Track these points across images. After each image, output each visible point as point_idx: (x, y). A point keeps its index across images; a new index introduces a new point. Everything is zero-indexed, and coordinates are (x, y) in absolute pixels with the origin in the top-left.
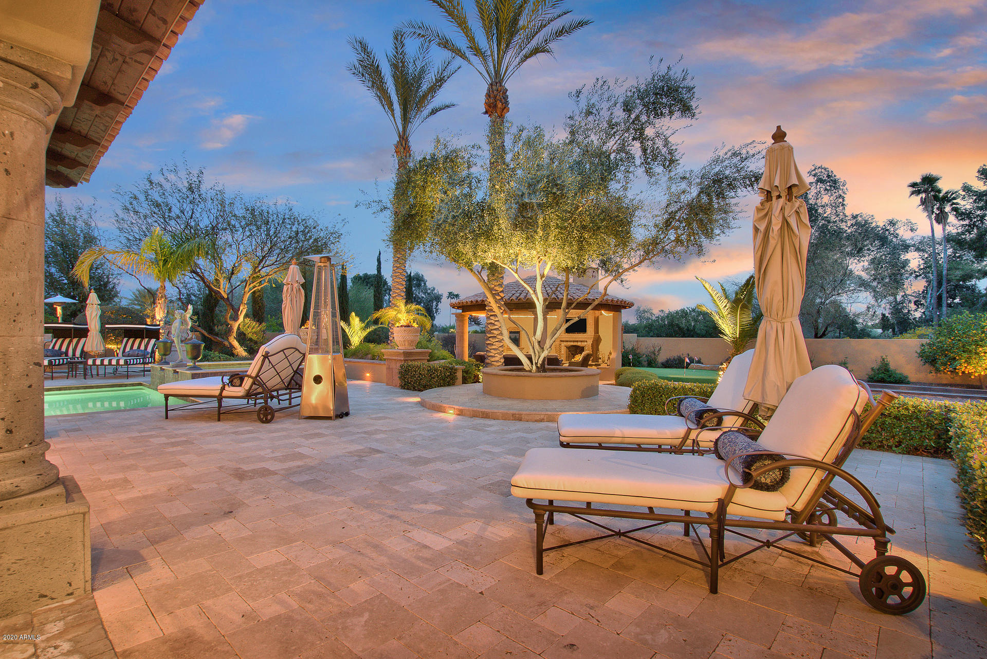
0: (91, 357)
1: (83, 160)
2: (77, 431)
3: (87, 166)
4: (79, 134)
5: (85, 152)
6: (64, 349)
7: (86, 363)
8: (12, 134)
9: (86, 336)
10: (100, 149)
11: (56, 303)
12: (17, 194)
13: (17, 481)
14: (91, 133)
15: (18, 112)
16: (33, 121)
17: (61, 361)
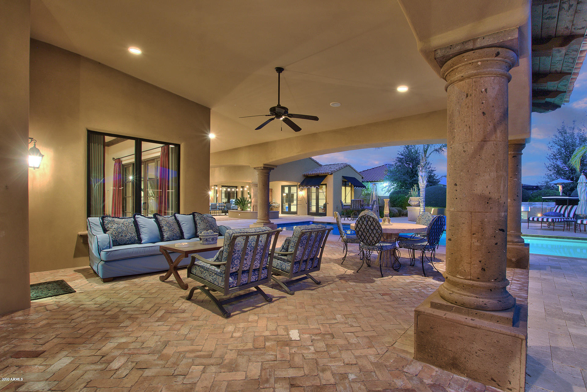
0: (580, 218)
1: (562, 89)
2: (558, 269)
3: (565, 92)
4: (556, 72)
5: (562, 83)
6: (562, 212)
7: (576, 222)
8: (486, 90)
9: (577, 204)
10: (572, 77)
11: (558, 184)
12: (489, 125)
13: (486, 301)
14: (564, 68)
15: (489, 75)
16: (498, 76)
17: (560, 219)
